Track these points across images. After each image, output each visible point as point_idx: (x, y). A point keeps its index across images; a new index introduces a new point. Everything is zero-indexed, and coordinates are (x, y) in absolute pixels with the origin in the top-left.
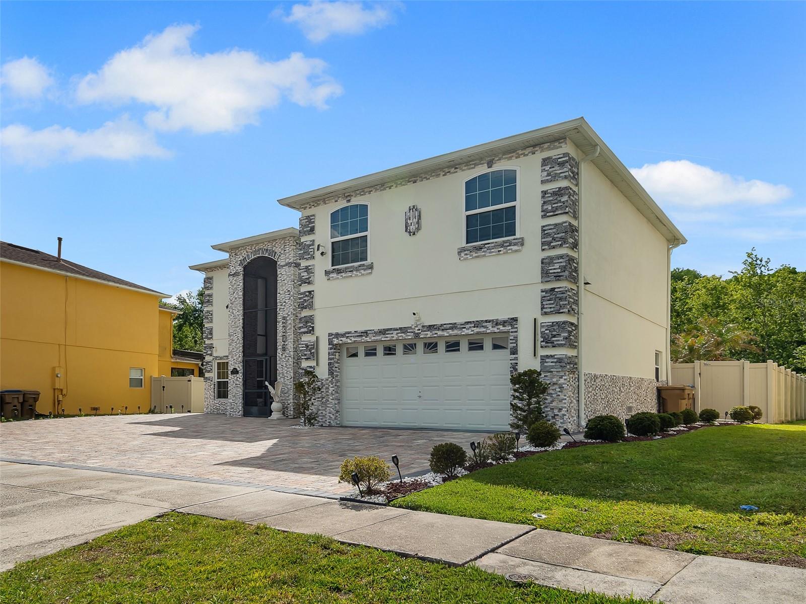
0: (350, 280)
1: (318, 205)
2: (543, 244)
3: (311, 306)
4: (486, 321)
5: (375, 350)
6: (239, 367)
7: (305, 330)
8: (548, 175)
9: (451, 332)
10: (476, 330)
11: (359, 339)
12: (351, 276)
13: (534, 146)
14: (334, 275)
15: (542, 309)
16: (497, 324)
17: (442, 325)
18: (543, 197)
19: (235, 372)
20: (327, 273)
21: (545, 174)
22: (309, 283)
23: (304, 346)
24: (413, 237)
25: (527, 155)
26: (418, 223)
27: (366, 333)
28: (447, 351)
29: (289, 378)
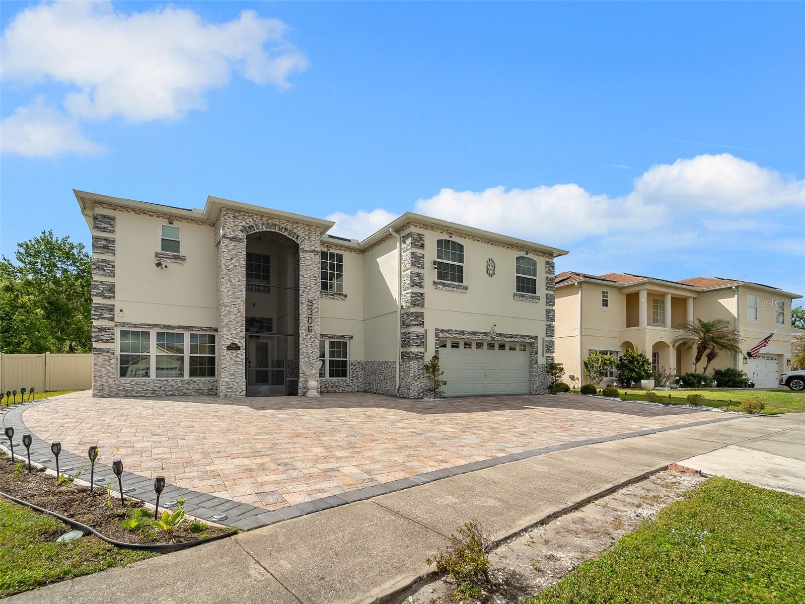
0: (451, 293)
1: (428, 229)
2: (547, 302)
3: (422, 305)
4: (526, 336)
5: (458, 344)
6: (240, 342)
7: (417, 323)
8: (549, 270)
9: (510, 339)
10: (522, 340)
11: (458, 336)
12: (453, 291)
13: (543, 253)
14: (441, 286)
15: (547, 333)
16: (530, 338)
17: (506, 334)
18: (547, 279)
19: (233, 347)
20: (435, 283)
21: (547, 269)
22: (420, 287)
23: (415, 335)
24: (490, 278)
25: (540, 256)
26: (494, 270)
27: (463, 332)
28: (499, 349)
29: (315, 358)
